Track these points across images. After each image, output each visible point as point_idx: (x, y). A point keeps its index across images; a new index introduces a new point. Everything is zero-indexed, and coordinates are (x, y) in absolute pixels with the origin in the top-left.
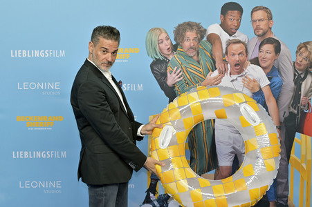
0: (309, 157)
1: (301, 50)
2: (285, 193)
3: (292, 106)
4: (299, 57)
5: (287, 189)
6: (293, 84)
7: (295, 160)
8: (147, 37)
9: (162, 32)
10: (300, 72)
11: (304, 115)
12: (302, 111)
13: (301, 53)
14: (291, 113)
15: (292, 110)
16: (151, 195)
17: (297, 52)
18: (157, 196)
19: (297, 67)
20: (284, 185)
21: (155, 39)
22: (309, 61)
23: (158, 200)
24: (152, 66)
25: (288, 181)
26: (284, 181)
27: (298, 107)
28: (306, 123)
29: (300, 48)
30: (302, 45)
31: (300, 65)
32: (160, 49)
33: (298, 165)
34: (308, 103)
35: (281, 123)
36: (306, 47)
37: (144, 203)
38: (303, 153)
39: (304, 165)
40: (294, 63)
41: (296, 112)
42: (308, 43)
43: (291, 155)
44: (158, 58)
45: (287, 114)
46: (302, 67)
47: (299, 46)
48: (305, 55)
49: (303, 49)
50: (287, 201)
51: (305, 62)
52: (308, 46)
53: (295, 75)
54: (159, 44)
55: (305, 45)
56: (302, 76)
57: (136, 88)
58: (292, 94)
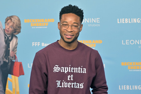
3: (5, 57)
4: (7, 26)
6: (4, 44)
7: (9, 92)
10: (8, 36)
11: (13, 63)
12: (11, 61)
13: (8, 23)
14: (4, 62)
15: (5, 60)
17: (5, 23)
19: (6, 32)
22: (14, 28)
27: (9, 58)
29: (7, 20)
30: (9, 18)
31: (8, 31)
34: (15, 56)
36: (11, 20)
38: (14, 87)
40: (4, 30)
41: (7, 61)
42: (12, 17)
46: (9, 32)
47: (6, 19)
48: (11, 24)
49: (9, 21)
51: (11, 29)
52: (12, 18)
53: (5, 38)
55: (10, 18)
56: (10, 38)
58: (4, 50)
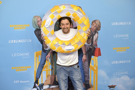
0: (97, 65)
1: (93, 23)
2: (88, 79)
5: (89, 78)
8: (32, 20)
9: (39, 18)
16: (36, 84)
18: (38, 84)
20: (88, 76)
21: (36, 20)
23: (39, 86)
24: (35, 32)
25: (89, 75)
26: (88, 75)
28: (96, 52)
32: (38, 25)
33: (93, 69)
35: (86, 52)
37: (33, 88)
39: (95, 68)
43: (90, 65)
44: (37, 28)
45: (88, 49)
50: (89, 82)
54: (37, 22)
57: (29, 41)
